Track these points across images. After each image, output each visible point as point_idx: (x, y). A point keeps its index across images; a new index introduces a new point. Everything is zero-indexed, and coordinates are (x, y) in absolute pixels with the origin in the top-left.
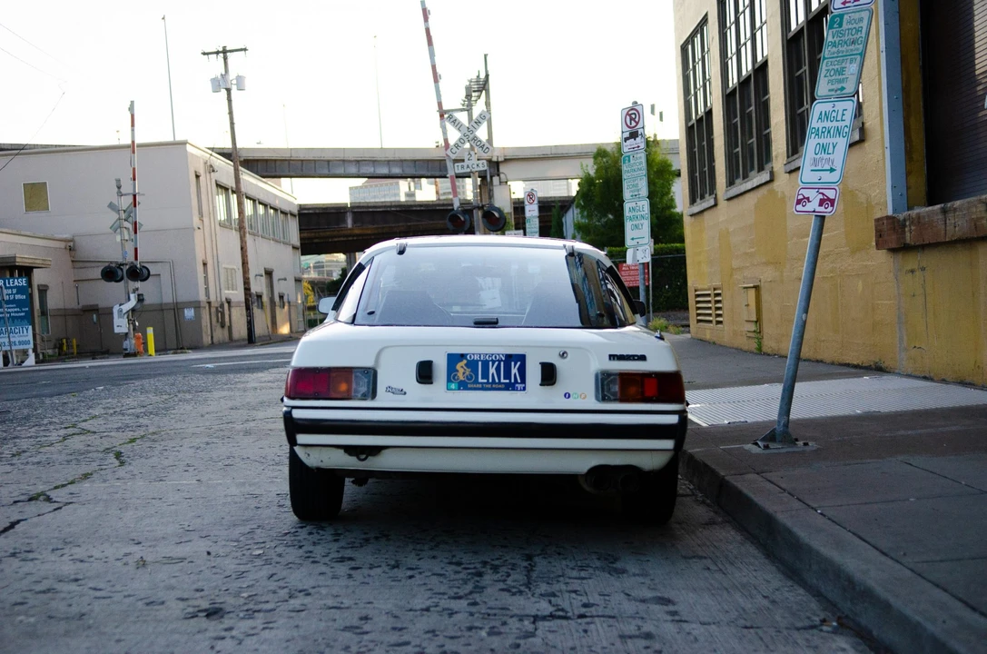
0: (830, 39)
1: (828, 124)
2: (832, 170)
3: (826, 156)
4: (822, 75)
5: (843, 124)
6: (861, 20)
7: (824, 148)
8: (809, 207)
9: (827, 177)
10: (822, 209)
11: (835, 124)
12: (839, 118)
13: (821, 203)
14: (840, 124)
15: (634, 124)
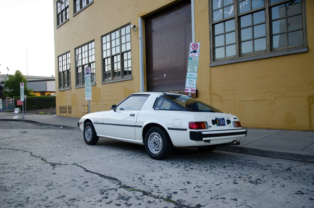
0: (189, 61)
1: (191, 77)
2: (193, 85)
3: (191, 82)
4: (189, 68)
5: (195, 77)
6: (196, 59)
7: (191, 81)
8: (188, 91)
9: (192, 86)
10: (192, 92)
11: (193, 77)
12: (194, 76)
13: (192, 91)
14: (194, 77)
15: (88, 71)
